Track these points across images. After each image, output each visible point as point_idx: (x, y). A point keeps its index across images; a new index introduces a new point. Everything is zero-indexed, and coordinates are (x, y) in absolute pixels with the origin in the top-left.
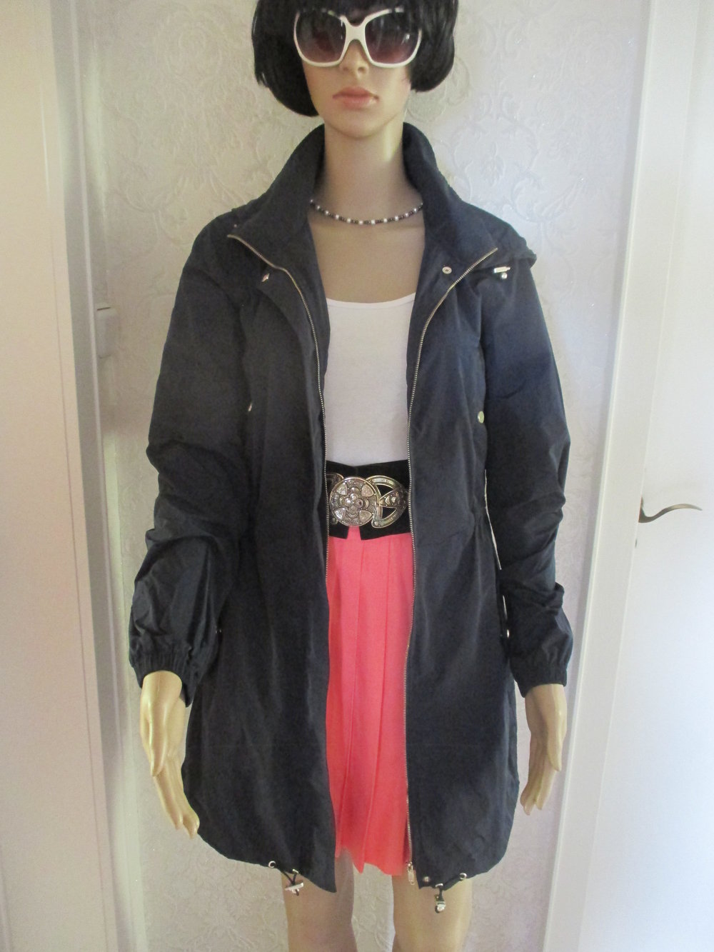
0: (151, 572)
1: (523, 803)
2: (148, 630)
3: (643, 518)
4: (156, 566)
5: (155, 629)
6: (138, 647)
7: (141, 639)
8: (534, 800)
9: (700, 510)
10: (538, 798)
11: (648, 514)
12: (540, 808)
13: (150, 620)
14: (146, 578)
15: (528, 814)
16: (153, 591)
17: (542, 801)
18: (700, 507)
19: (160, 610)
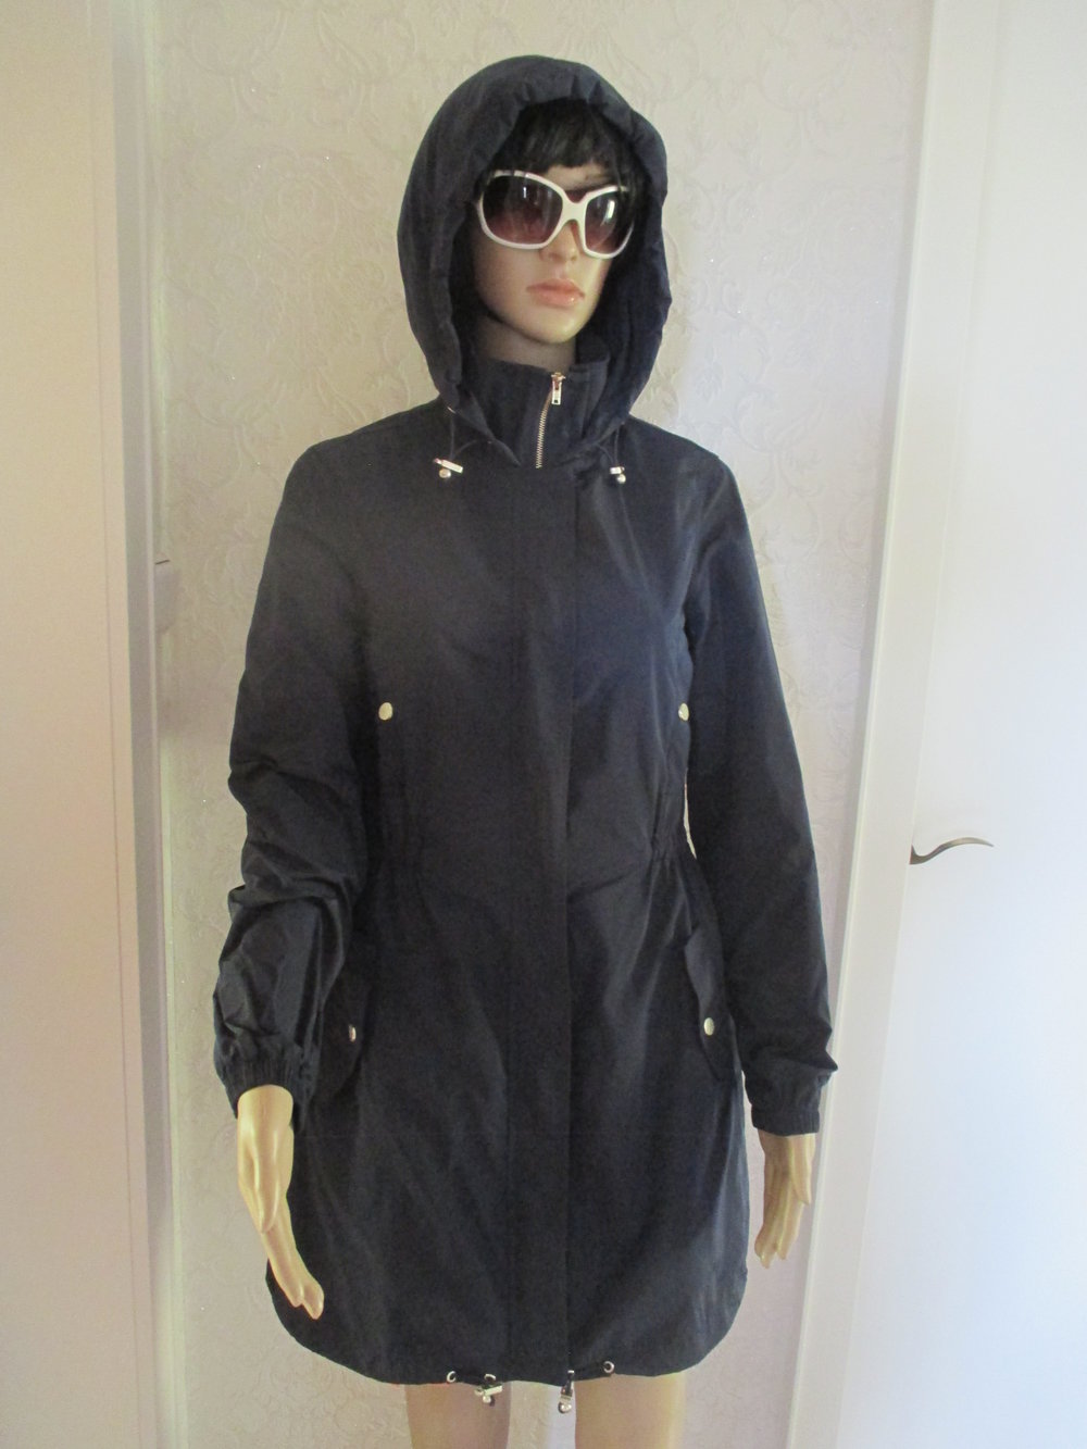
0: (240, 947)
1: (758, 1252)
2: (247, 1029)
3: (916, 859)
4: (247, 938)
5: (254, 1026)
6: (232, 1050)
7: (237, 1043)
8: (775, 1247)
9: (991, 845)
10: (780, 1243)
11: (920, 853)
12: (783, 1257)
13: (247, 1015)
14: (234, 957)
15: (767, 1267)
16: (245, 974)
17: (785, 1250)
18: (991, 842)
19: (259, 1003)
